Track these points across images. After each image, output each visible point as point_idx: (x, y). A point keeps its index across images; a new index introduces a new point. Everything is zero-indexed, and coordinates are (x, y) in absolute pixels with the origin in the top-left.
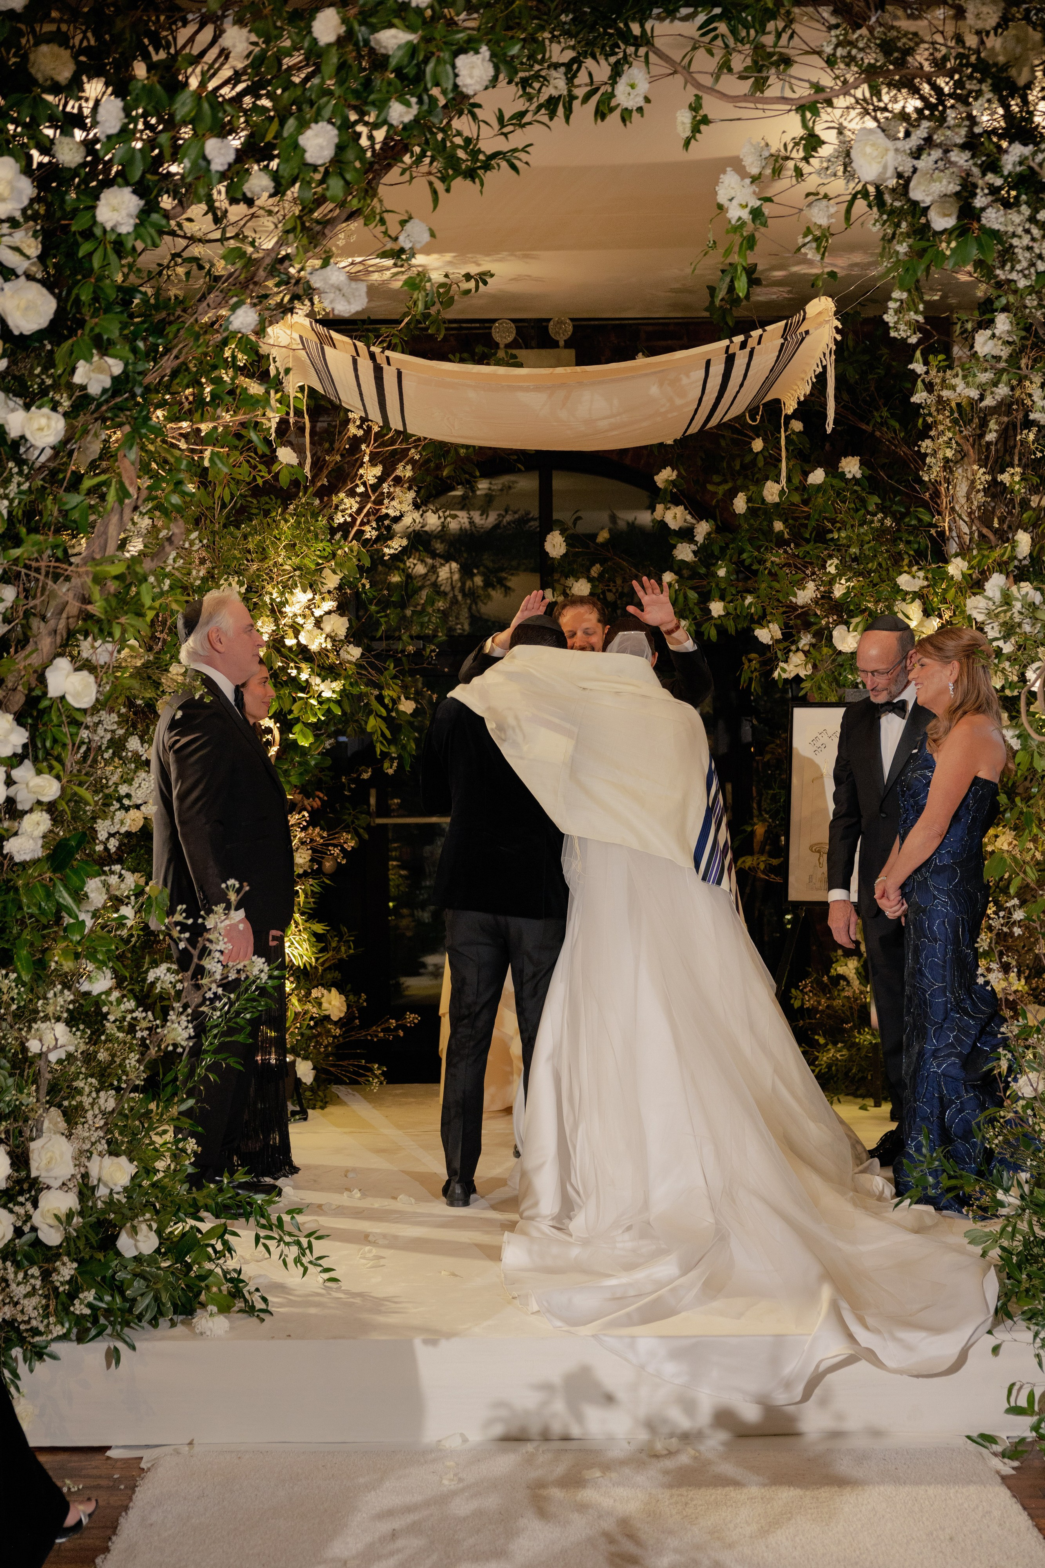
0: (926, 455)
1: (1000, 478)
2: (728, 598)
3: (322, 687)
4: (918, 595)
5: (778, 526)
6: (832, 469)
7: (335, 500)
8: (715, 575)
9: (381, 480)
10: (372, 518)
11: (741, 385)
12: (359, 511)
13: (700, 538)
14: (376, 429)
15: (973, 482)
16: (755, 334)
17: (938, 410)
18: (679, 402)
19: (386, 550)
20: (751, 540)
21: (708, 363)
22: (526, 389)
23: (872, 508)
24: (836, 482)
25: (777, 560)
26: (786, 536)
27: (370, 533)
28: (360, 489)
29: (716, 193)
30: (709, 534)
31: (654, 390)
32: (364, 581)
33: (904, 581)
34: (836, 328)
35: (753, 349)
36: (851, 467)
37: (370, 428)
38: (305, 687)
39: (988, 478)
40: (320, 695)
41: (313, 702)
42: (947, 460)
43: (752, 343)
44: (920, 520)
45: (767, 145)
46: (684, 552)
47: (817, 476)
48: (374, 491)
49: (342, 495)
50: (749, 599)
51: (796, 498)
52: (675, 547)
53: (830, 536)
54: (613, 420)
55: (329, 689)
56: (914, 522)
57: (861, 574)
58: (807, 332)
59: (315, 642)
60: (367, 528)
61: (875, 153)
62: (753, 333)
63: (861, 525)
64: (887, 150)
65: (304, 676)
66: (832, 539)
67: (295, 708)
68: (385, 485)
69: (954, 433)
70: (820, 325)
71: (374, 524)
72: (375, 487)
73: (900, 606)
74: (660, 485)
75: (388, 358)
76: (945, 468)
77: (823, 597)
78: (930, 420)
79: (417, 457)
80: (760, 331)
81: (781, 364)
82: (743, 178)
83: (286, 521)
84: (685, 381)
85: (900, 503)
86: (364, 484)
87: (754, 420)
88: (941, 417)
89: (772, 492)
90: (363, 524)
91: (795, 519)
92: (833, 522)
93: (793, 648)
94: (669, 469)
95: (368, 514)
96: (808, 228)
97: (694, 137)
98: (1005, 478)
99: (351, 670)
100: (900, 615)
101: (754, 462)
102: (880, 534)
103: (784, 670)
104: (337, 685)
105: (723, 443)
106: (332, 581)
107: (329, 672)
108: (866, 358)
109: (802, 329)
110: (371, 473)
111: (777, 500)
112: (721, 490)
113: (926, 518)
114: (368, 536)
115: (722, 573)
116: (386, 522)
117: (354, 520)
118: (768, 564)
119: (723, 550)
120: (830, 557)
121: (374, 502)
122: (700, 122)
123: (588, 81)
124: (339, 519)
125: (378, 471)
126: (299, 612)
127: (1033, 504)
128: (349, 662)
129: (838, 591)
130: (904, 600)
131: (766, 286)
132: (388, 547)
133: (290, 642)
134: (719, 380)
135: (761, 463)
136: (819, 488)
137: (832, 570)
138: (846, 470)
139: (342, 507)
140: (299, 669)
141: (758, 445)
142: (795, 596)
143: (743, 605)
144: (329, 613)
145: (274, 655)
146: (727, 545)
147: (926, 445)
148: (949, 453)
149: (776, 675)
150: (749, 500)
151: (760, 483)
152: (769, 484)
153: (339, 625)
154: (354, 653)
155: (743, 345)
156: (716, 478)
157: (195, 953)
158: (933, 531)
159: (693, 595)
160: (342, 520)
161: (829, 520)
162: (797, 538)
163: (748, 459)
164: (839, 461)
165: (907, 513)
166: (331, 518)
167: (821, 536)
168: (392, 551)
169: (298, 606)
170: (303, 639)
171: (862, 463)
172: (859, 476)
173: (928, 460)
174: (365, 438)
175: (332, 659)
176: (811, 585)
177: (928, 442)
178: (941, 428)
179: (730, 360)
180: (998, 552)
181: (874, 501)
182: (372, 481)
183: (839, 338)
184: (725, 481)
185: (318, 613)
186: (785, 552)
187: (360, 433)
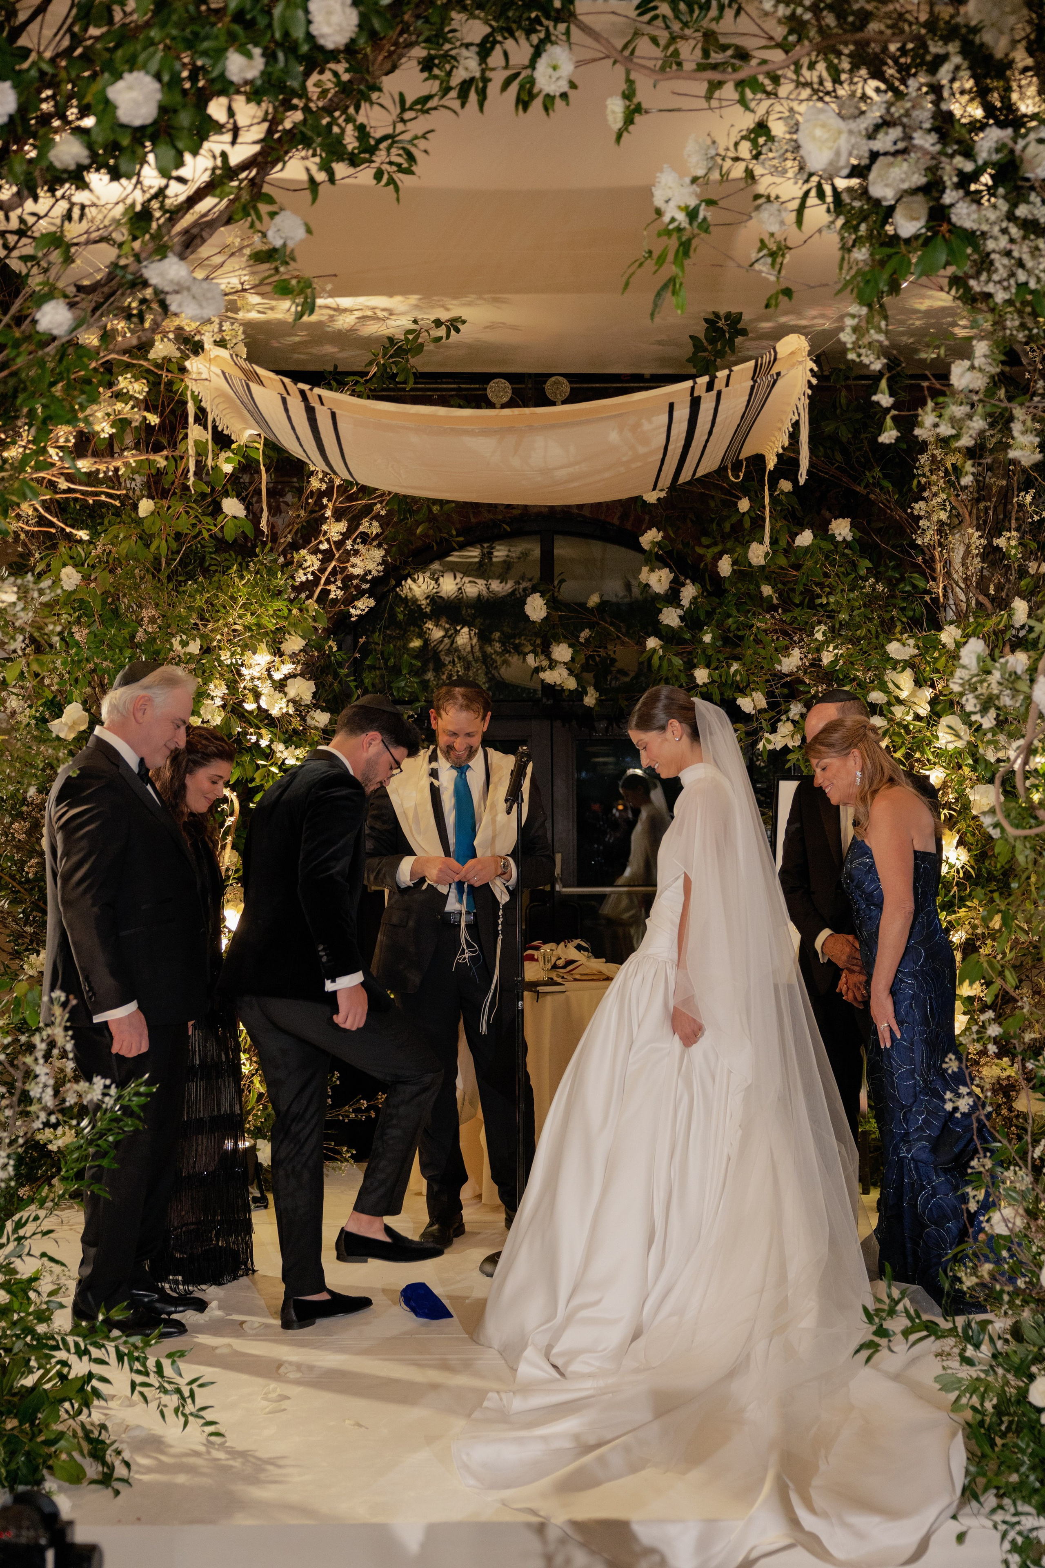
0: (920, 518)
1: (996, 542)
2: (713, 666)
3: (286, 754)
4: (910, 664)
5: (767, 590)
6: (822, 530)
7: (296, 557)
8: (701, 641)
9: (346, 536)
10: (339, 577)
11: (710, 433)
12: (322, 570)
13: (686, 602)
14: (338, 482)
15: (968, 546)
16: (722, 374)
17: (931, 471)
18: (642, 450)
19: (352, 611)
20: (739, 605)
21: (671, 406)
22: (471, 433)
23: (863, 572)
24: (823, 544)
25: (762, 625)
26: (775, 601)
27: (335, 592)
28: (324, 546)
29: (652, 195)
30: (695, 598)
31: (614, 436)
32: (331, 643)
33: (894, 649)
34: (811, 370)
35: (719, 393)
36: (842, 529)
37: (331, 481)
38: (269, 754)
39: (983, 541)
40: (283, 763)
41: (274, 769)
42: (941, 523)
43: (719, 384)
44: (915, 587)
45: (714, 142)
46: (671, 617)
47: (805, 538)
48: (338, 550)
49: (303, 552)
50: (735, 666)
51: (782, 561)
52: (660, 611)
53: (818, 601)
54: (571, 470)
55: (291, 756)
56: (908, 588)
57: (850, 641)
58: (778, 374)
59: (277, 706)
60: (332, 587)
61: (826, 136)
62: (719, 374)
63: (852, 590)
64: (840, 132)
65: (264, 743)
66: (821, 605)
67: (258, 776)
68: (349, 542)
69: (949, 495)
70: (793, 366)
71: (339, 584)
72: (340, 544)
73: (890, 675)
74: (646, 546)
75: (320, 397)
76: (940, 532)
77: (811, 665)
78: (923, 480)
79: (383, 513)
80: (726, 372)
81: (753, 411)
82: (681, 177)
83: (242, 577)
84: (646, 426)
85: (894, 568)
86: (328, 540)
87: (737, 477)
88: (934, 477)
89: (758, 554)
90: (328, 582)
91: (784, 584)
92: (821, 585)
93: (784, 717)
94: (654, 530)
95: (334, 572)
96: (762, 241)
97: (626, 129)
98: (1001, 542)
99: (315, 736)
100: (890, 685)
101: (741, 521)
102: (872, 600)
103: (769, 741)
104: (301, 752)
105: (712, 504)
106: (294, 643)
107: (292, 738)
108: (859, 416)
109: (774, 371)
110: (335, 529)
111: (763, 562)
112: (710, 553)
113: (921, 584)
114: (332, 596)
115: (707, 638)
116: (355, 582)
117: (317, 579)
118: (754, 630)
119: (710, 614)
120: (819, 623)
121: (339, 560)
122: (633, 112)
123: (503, 63)
124: (301, 577)
125: (342, 526)
126: (257, 675)
127: (1032, 571)
128: (316, 728)
129: (827, 658)
130: (894, 669)
131: (755, 339)
132: (355, 607)
133: (250, 706)
134: (684, 426)
135: (747, 523)
136: (807, 548)
137: (819, 636)
138: (837, 532)
139: (306, 565)
140: (260, 736)
141: (744, 505)
142: (780, 663)
143: (728, 673)
144: (293, 676)
145: (234, 720)
146: (714, 610)
147: (919, 507)
148: (943, 516)
149: (760, 746)
150: (735, 563)
151: (746, 546)
152: (754, 545)
153: (303, 689)
154: (321, 718)
155: (710, 387)
156: (705, 541)
157: (18, 1075)
158: (927, 598)
159: (678, 661)
160: (304, 579)
161: (817, 585)
162: (786, 603)
163: (734, 519)
164: (829, 522)
165: (902, 579)
166: (293, 578)
167: (810, 601)
168: (359, 612)
169: (258, 668)
170: (264, 704)
171: (853, 525)
172: (849, 538)
173: (921, 523)
174: (328, 493)
175: (296, 724)
176: (796, 653)
177: (922, 504)
178: (935, 489)
179: (695, 403)
180: (994, 620)
181: (865, 564)
182: (337, 538)
183: (814, 381)
184: (715, 544)
185: (277, 676)
186: (773, 617)
187: (324, 487)
